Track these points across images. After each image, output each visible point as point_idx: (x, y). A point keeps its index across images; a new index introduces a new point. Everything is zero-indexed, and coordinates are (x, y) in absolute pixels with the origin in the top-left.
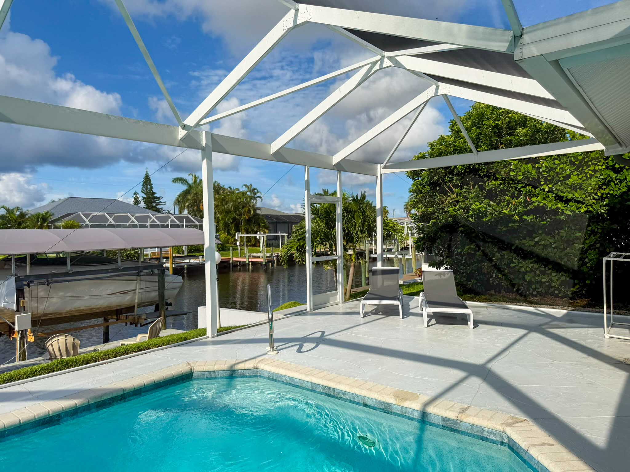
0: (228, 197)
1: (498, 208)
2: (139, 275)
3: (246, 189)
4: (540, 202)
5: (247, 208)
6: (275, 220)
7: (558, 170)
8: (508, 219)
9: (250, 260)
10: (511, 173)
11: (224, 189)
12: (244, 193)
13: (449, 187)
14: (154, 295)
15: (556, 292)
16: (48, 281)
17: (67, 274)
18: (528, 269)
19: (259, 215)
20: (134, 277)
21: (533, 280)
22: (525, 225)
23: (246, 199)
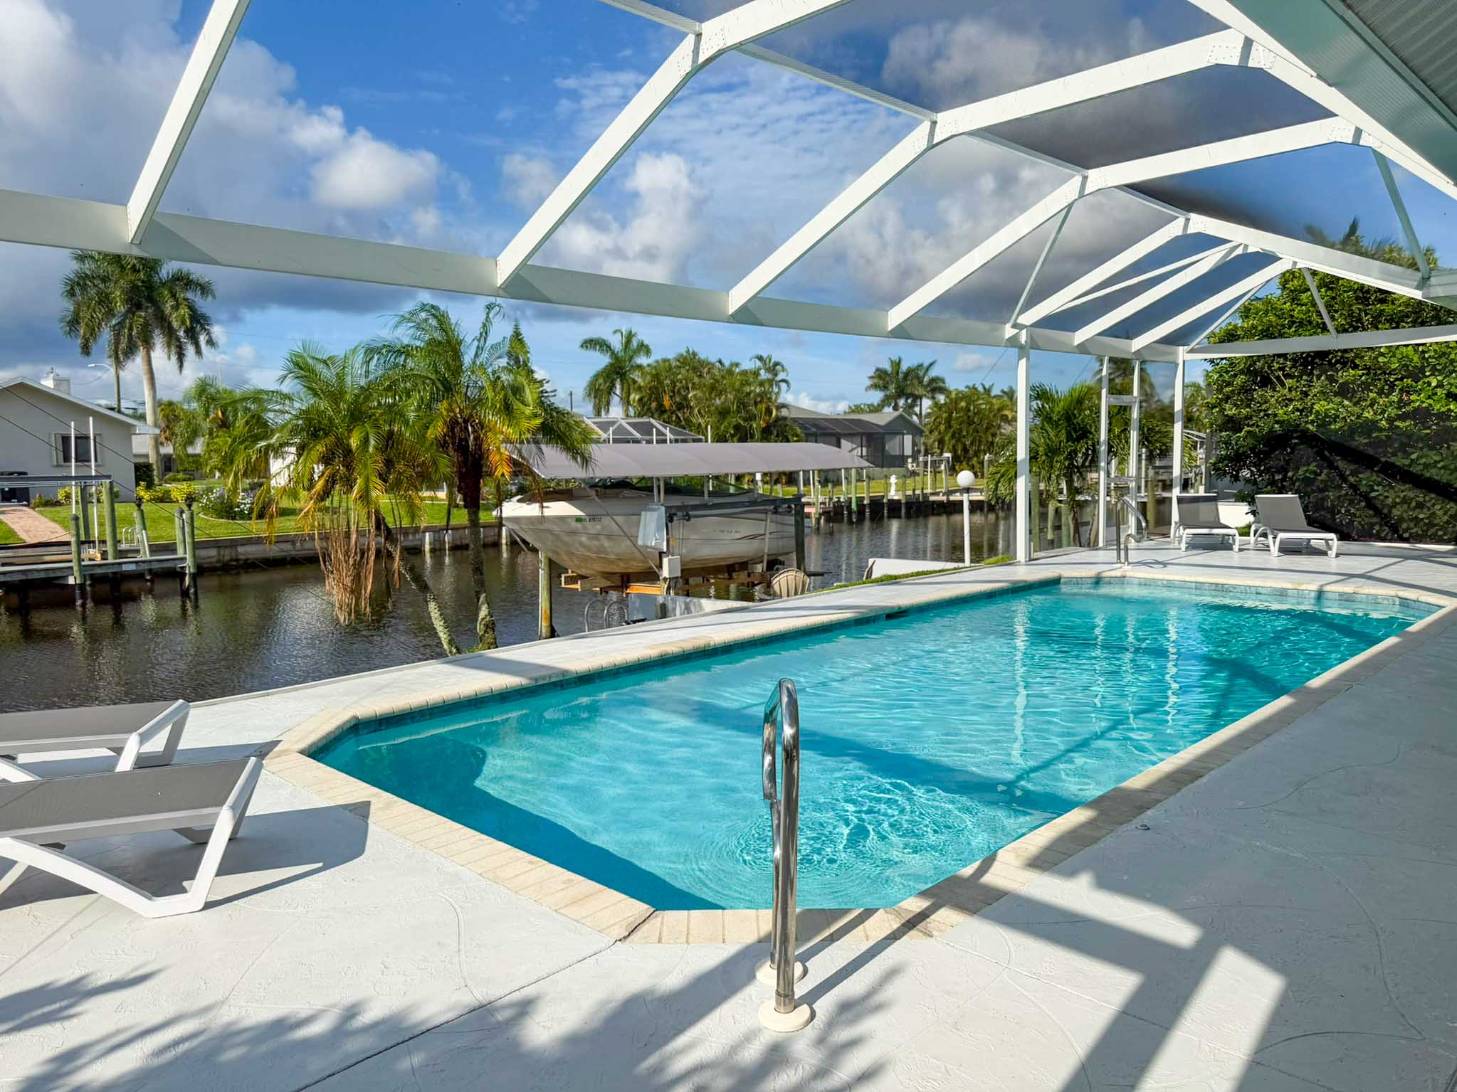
0: (720, 382)
1: (1356, 410)
3: (759, 363)
4: (1423, 402)
5: (764, 405)
6: (814, 430)
7: (1452, 356)
8: (1372, 426)
10: (1381, 359)
11: (710, 366)
12: (756, 373)
13: (1278, 378)
15: (1440, 533)
16: (689, 515)
18: (1398, 500)
19: (785, 418)
21: (1405, 515)
22: (1398, 435)
23: (762, 384)
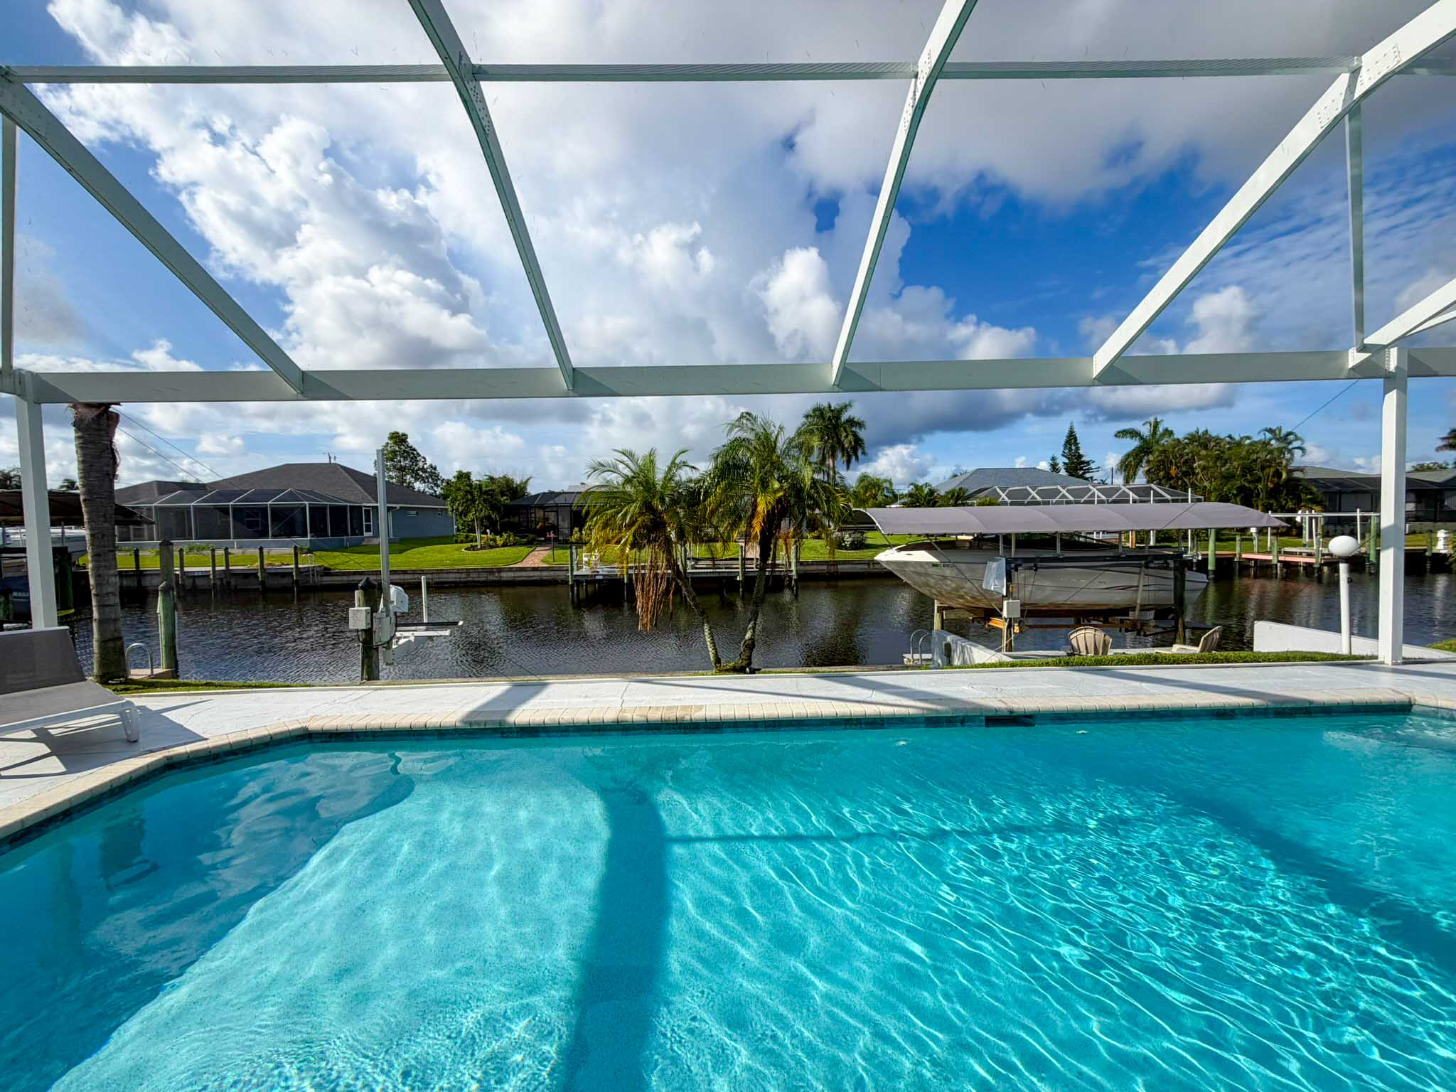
0: (1227, 453)
2: (1147, 567)
3: (1269, 435)
5: (1272, 470)
6: (1337, 488)
9: (1281, 558)
11: (1218, 440)
12: (1265, 444)
14: (1168, 598)
16: (1035, 566)
17: (1056, 559)
19: (1299, 480)
20: (1137, 570)
23: (1271, 452)
